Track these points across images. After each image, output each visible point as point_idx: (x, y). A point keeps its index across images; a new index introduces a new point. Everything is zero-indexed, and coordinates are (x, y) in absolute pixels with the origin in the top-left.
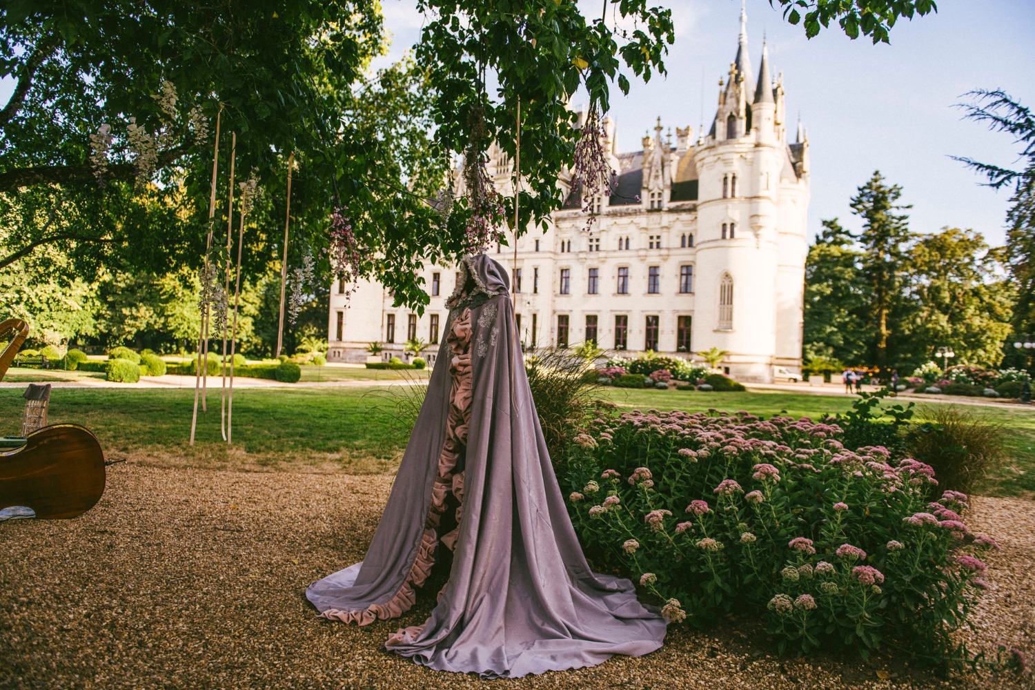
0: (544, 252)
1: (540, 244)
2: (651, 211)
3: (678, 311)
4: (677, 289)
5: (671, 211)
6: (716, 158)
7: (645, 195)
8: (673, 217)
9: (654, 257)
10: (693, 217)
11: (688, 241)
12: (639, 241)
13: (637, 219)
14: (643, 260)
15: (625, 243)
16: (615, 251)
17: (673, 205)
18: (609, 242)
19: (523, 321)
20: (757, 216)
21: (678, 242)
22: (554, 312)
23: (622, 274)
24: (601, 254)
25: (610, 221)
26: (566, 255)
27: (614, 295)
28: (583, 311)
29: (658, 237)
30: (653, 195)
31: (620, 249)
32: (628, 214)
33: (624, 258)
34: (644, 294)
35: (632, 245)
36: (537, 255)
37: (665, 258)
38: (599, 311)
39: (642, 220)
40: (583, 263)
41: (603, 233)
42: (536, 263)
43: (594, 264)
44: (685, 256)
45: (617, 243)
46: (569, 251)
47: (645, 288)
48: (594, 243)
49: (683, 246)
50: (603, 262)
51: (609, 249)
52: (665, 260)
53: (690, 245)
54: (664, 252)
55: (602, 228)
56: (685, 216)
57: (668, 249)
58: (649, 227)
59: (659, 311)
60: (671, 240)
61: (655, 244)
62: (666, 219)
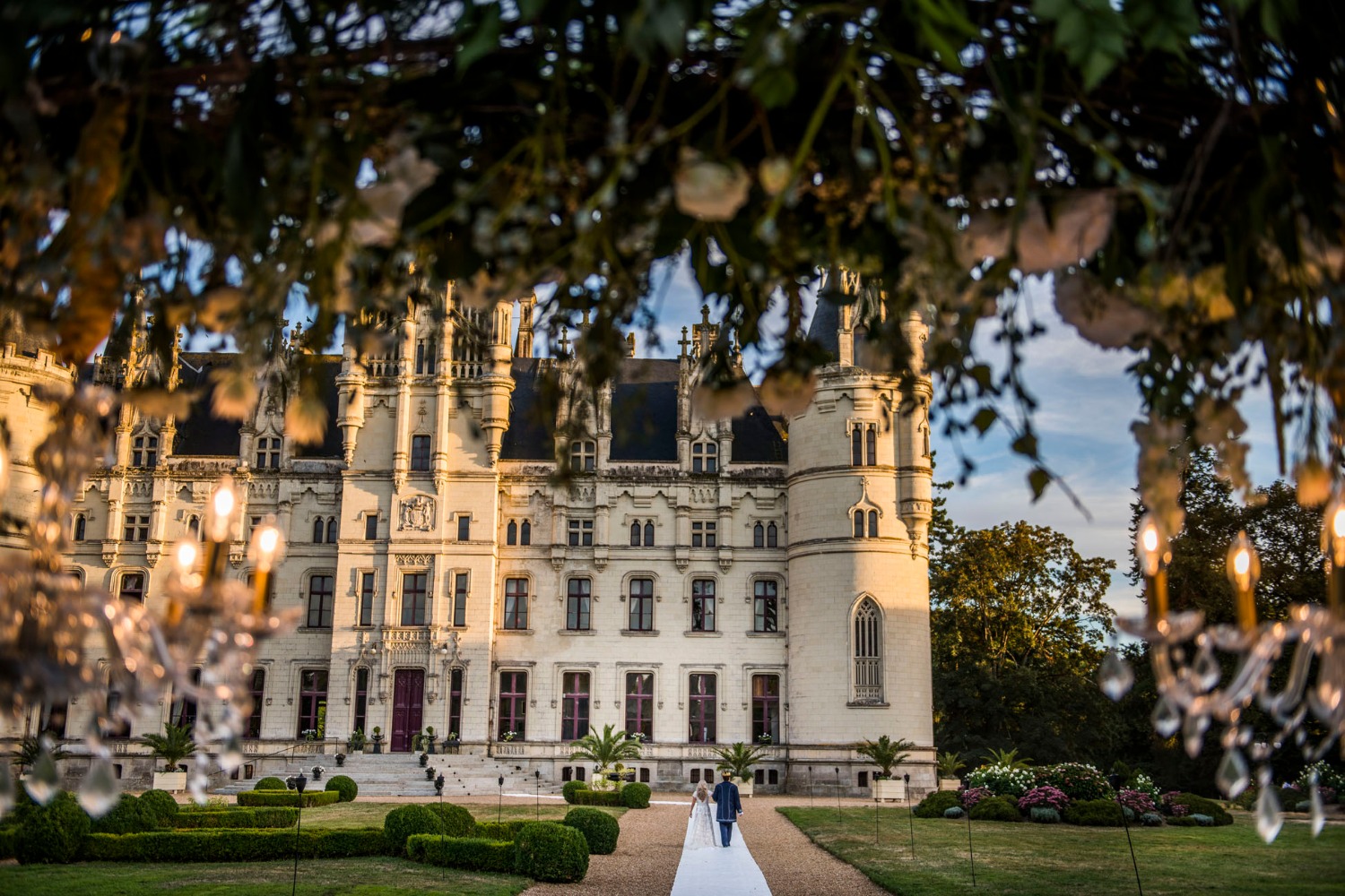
0: (479, 543)
1: (472, 527)
2: (697, 476)
3: (754, 666)
4: (749, 626)
5: (735, 479)
6: (840, 394)
7: (684, 445)
8: (740, 491)
9: (702, 563)
10: (778, 493)
11: (767, 536)
12: (673, 530)
13: (671, 491)
14: (680, 565)
15: (642, 534)
16: (625, 548)
17: (739, 468)
18: (611, 529)
19: (431, 686)
20: (911, 500)
21: (747, 538)
22: (495, 665)
23: (637, 591)
24: (599, 553)
25: (615, 490)
26: (518, 551)
27: (624, 633)
28: (560, 664)
29: (711, 525)
30: (698, 447)
31: (635, 544)
32: (649, 479)
33: (643, 560)
34: (686, 634)
35: (663, 537)
36: (462, 548)
37: (725, 566)
38: (594, 665)
39: (682, 494)
40: (557, 568)
41: (599, 512)
42: (462, 563)
43: (583, 569)
44: (764, 562)
45: (627, 531)
46: (525, 542)
47: (687, 622)
48: (581, 530)
49: (758, 545)
50: (601, 568)
51: (613, 543)
52: (725, 569)
53: (773, 545)
54: (724, 554)
55: (600, 500)
56: (761, 491)
57: (732, 549)
58: (694, 505)
59: (718, 666)
60: (735, 531)
61: (706, 536)
62: (727, 494)
